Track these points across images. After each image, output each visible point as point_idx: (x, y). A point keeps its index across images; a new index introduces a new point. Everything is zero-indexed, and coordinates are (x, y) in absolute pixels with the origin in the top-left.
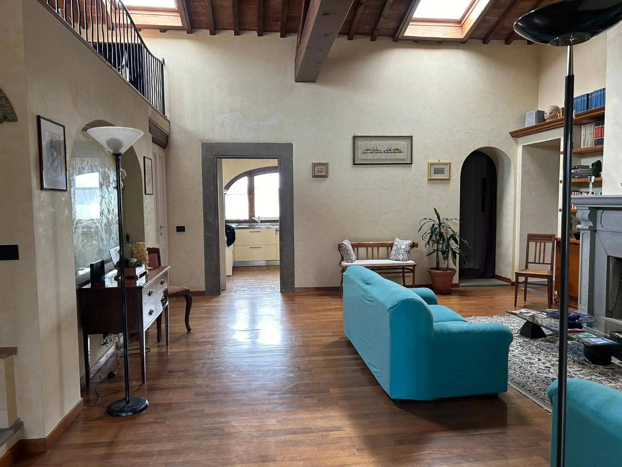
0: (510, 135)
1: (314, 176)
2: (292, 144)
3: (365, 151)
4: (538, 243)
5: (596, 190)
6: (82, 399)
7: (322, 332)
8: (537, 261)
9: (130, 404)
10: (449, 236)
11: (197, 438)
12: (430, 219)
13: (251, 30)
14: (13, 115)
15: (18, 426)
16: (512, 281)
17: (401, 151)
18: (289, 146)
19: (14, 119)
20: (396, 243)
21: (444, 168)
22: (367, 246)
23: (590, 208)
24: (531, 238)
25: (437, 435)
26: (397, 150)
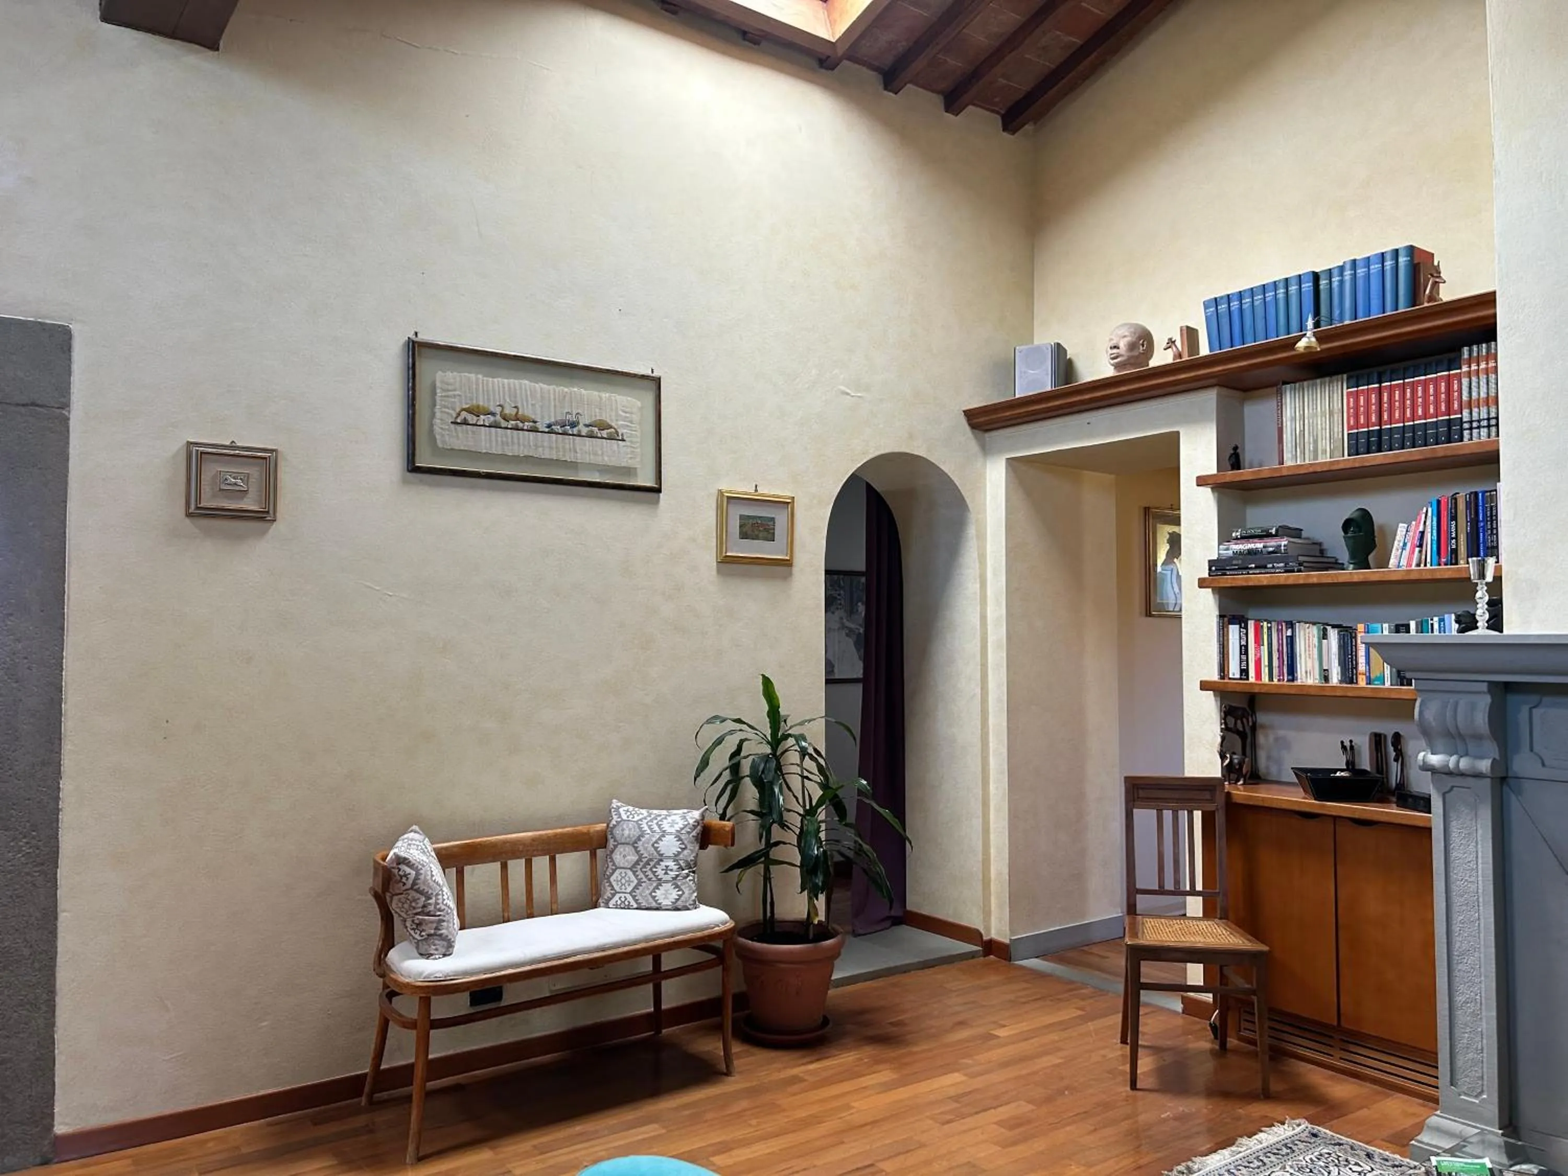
0: (963, 421)
1: (199, 513)
2: (65, 332)
3: (464, 414)
4: (1165, 812)
12: (739, 721)
16: (985, 938)
17: (617, 433)
18: (51, 341)
21: (773, 519)
22: (499, 854)
23: (1493, 687)
26: (603, 426)
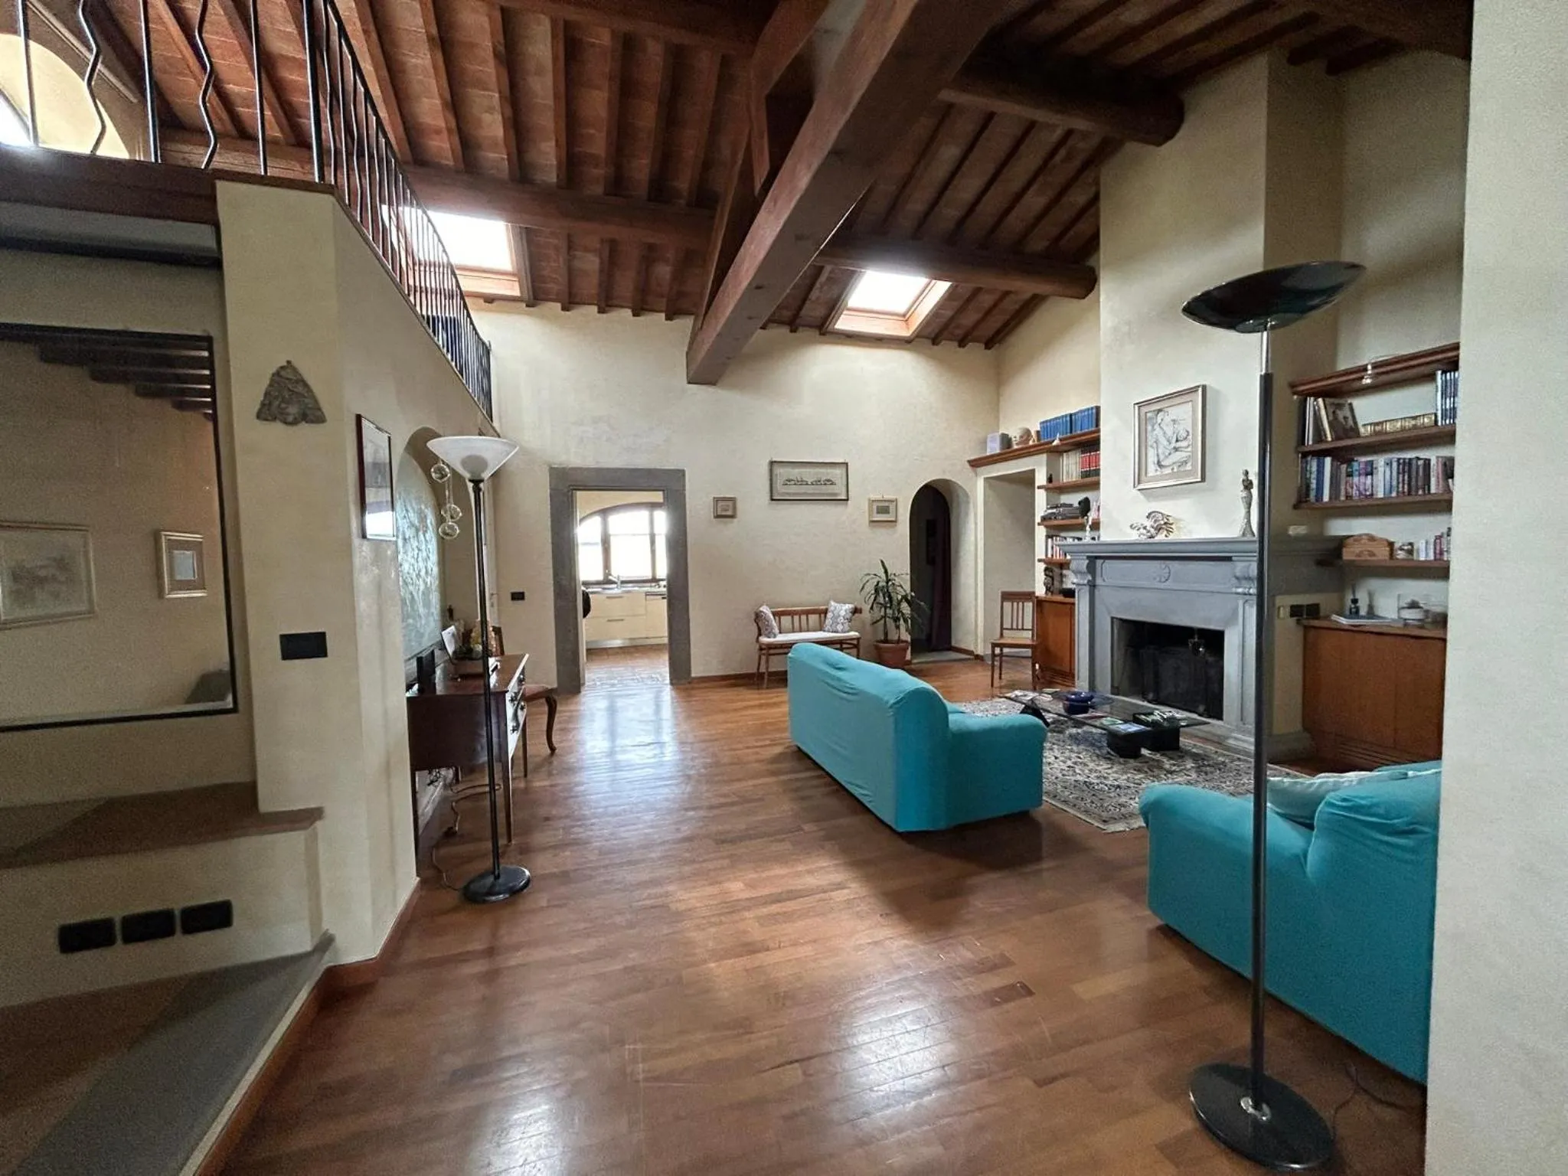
0: (967, 466)
1: (718, 517)
2: (683, 472)
3: (786, 482)
4: (1014, 603)
5: (1095, 534)
6: (418, 879)
7: (757, 741)
8: (1015, 627)
9: (501, 880)
10: (900, 597)
11: (631, 925)
12: (875, 575)
13: (622, 307)
14: (320, 413)
15: (326, 943)
16: (975, 653)
17: (833, 482)
18: (680, 474)
19: (320, 419)
20: (832, 608)
21: (889, 507)
22: (791, 614)
23: (1088, 557)
24: (1007, 596)
25: (976, 880)
26: (828, 480)
